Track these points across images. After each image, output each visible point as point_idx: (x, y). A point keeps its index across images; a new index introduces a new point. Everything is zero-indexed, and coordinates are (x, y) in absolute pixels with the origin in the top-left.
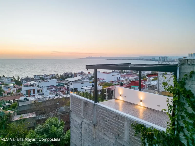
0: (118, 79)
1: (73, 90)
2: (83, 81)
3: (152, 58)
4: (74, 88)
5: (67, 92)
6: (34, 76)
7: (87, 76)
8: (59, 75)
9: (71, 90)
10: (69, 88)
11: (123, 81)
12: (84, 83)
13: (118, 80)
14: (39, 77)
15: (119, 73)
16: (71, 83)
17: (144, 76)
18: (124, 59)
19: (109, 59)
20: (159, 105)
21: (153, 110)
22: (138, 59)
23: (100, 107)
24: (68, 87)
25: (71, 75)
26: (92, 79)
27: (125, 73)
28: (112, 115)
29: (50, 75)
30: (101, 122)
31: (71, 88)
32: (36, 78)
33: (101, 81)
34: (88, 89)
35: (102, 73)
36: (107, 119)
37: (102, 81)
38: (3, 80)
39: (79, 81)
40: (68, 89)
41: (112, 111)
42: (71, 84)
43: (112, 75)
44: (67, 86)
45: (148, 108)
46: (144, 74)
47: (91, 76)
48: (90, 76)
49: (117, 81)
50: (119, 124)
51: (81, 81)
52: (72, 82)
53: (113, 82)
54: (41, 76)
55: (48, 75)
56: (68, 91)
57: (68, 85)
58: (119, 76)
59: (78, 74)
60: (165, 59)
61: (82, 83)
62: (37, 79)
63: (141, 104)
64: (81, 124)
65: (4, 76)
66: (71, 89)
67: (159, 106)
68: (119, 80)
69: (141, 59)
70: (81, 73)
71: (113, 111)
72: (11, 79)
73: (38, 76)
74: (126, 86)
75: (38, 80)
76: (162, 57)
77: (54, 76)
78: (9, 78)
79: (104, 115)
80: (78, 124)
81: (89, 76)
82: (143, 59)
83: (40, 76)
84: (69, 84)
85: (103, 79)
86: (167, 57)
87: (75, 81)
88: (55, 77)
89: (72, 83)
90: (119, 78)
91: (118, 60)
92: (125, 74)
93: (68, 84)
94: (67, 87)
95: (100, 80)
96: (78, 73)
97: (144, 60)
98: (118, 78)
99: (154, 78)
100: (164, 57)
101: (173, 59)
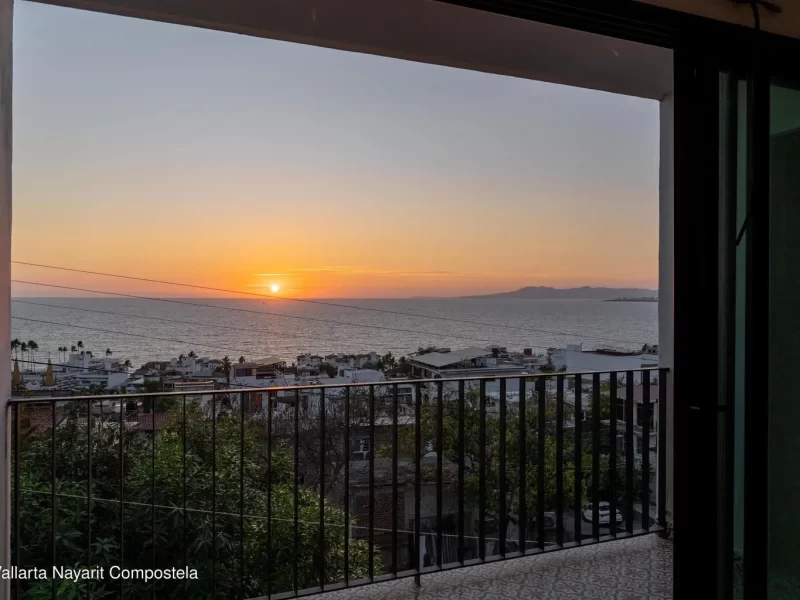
6: (299, 358)
8: (397, 359)
14: (316, 362)
29: (360, 356)
32: (304, 366)
38: (188, 370)
47: (536, 368)
54: (324, 361)
55: (353, 356)
62: (307, 371)
65: (192, 354)
72: (217, 365)
73: (312, 358)
75: (312, 373)
77: (374, 360)
78: (210, 362)
83: (321, 358)
88: (379, 366)
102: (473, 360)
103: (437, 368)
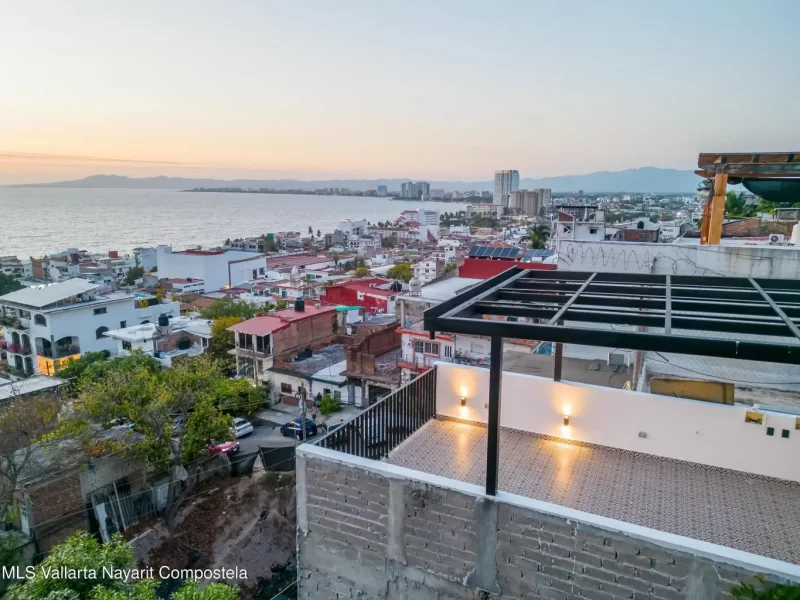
0: (255, 277)
1: (54, 348)
2: (100, 299)
3: (376, 189)
4: (56, 340)
5: (18, 359)
7: (103, 270)
9: (37, 346)
10: (26, 338)
11: (283, 285)
12: (108, 310)
13: (259, 281)
15: (257, 249)
16: (34, 313)
17: (356, 260)
18: (270, 188)
19: (205, 188)
20: (644, 431)
21: (620, 452)
22: (326, 190)
23: (530, 516)
24: (21, 333)
25: (16, 271)
26: (133, 283)
27: (280, 248)
28: (608, 549)
30: (530, 580)
31: (37, 339)
33: (180, 290)
34: (140, 335)
35: (183, 256)
36: (570, 565)
37: (185, 290)
39: (84, 301)
40: (21, 346)
41: (613, 533)
42: (40, 320)
43: (230, 263)
44: (13, 330)
45: (595, 447)
46: (356, 252)
47: (125, 271)
48: (121, 269)
49: (256, 287)
50: (654, 585)
51: (91, 300)
52: (44, 307)
53: (237, 290)
56: (23, 357)
57: (21, 328)
58: (262, 262)
59: (52, 262)
60: (420, 193)
61: (97, 312)
63: (566, 432)
64: (387, 594)
66: (41, 344)
67: (643, 435)
68: (262, 281)
69: (337, 189)
70: (69, 258)
71: (620, 533)
74: (320, 311)
76: (410, 183)
79: (557, 550)
80: (360, 595)
81: (118, 271)
82: (343, 190)
84: (24, 321)
85: (189, 280)
86: (428, 185)
87: (60, 303)
89: (41, 312)
90: (262, 271)
91: (246, 192)
92: (284, 253)
93: (20, 322)
94: (15, 336)
95: (176, 286)
96: (54, 258)
97: (350, 195)
98: (255, 272)
99: (393, 266)
100: (420, 184)
101: (447, 190)
102: (80, 295)
103: (38, 308)
